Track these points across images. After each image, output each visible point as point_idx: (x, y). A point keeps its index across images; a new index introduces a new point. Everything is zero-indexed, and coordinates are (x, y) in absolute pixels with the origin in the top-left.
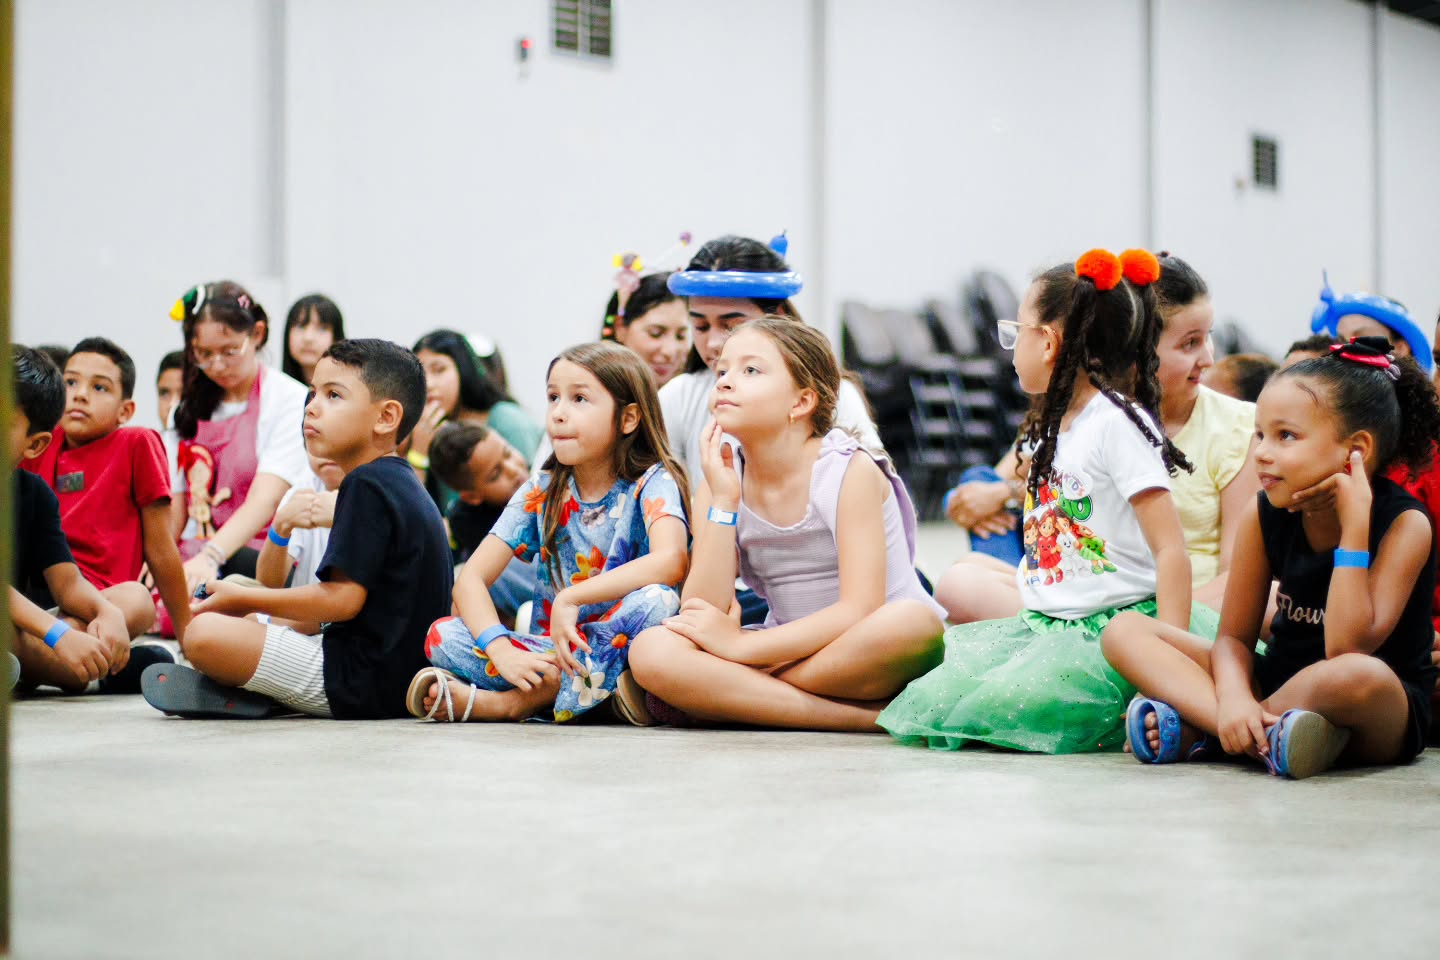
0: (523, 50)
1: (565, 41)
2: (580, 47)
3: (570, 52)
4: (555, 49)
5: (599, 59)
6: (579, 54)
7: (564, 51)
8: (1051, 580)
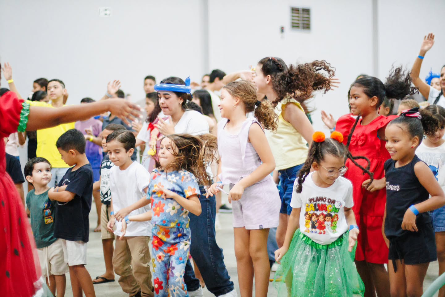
0: (282, 30)
1: (295, 26)
2: (300, 27)
3: (297, 29)
4: (293, 28)
5: (306, 31)
6: (300, 29)
7: (295, 29)
8: (320, 233)
